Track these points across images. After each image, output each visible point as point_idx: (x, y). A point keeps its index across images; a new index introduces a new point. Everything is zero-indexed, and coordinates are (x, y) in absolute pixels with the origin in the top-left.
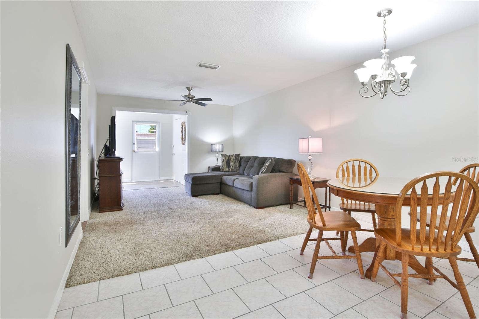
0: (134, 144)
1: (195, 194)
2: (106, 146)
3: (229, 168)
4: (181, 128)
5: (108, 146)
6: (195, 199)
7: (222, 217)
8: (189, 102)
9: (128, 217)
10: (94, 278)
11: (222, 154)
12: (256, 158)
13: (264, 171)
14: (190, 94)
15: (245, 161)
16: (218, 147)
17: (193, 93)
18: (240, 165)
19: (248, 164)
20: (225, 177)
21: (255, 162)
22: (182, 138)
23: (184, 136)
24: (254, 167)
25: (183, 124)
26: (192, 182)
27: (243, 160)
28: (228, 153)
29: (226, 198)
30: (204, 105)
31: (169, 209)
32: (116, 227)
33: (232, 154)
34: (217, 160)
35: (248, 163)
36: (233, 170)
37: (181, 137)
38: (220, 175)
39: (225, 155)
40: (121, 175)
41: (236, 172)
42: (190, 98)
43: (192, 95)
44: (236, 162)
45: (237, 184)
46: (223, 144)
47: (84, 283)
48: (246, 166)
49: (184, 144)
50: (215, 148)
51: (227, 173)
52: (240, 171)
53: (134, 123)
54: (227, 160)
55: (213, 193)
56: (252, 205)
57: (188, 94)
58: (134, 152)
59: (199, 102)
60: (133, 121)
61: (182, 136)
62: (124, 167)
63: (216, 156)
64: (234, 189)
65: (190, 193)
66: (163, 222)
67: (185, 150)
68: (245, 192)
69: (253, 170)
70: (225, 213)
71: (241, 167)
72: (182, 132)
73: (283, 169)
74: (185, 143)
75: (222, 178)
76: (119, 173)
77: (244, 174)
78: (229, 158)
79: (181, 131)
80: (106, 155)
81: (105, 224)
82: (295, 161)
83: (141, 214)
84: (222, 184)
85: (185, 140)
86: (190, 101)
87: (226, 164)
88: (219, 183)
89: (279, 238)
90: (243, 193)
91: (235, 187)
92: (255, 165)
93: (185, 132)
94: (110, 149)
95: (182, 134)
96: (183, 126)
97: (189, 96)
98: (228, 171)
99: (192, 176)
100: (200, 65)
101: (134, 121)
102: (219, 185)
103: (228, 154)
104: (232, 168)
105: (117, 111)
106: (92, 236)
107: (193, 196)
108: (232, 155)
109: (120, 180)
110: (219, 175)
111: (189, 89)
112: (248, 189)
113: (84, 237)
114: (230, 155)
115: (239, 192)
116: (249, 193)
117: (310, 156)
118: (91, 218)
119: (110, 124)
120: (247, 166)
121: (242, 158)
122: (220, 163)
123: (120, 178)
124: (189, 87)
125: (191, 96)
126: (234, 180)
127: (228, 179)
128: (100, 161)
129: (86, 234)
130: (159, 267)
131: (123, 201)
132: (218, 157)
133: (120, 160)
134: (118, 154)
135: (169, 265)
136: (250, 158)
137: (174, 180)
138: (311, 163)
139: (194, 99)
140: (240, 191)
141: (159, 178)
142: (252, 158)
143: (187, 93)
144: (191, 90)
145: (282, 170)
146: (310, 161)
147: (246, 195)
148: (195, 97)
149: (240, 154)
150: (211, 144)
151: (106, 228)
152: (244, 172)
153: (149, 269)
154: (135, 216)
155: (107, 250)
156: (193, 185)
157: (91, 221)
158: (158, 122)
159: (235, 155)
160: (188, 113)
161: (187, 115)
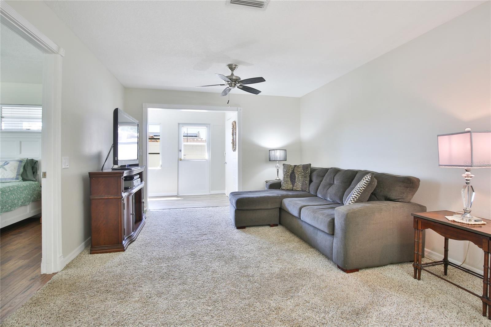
0: (180, 151)
1: (240, 224)
3: (293, 185)
4: (232, 130)
11: (283, 165)
12: (336, 171)
13: (356, 197)
14: (232, 74)
15: (318, 176)
16: (279, 154)
17: (237, 73)
18: (311, 181)
19: (323, 181)
21: (335, 178)
24: (333, 185)
25: (234, 124)
26: (237, 208)
27: (315, 173)
28: (292, 162)
30: (255, 92)
33: (297, 164)
34: (278, 171)
35: (323, 178)
36: (299, 189)
37: (232, 142)
38: (280, 197)
39: (288, 165)
41: (305, 191)
42: (232, 81)
43: (235, 76)
44: (305, 177)
45: (307, 217)
46: (286, 150)
48: (320, 184)
49: (234, 150)
50: (274, 155)
51: (290, 193)
52: (310, 189)
53: (181, 125)
54: (291, 173)
55: (269, 223)
56: (334, 260)
57: (230, 75)
58: (181, 160)
60: (179, 124)
61: (233, 140)
63: (276, 166)
64: (300, 222)
67: (236, 158)
68: (320, 234)
69: (332, 190)
71: (312, 183)
72: (233, 135)
73: (393, 195)
74: (236, 148)
75: (281, 202)
76: (119, 194)
77: (317, 196)
78: (294, 169)
79: (232, 133)
82: (418, 180)
84: (282, 210)
85: (236, 145)
86: (233, 85)
87: (289, 179)
88: (278, 209)
90: (317, 234)
91: (302, 221)
92: (335, 183)
93: (236, 134)
95: (232, 138)
96: (233, 127)
97: (231, 78)
98: (292, 190)
100: (232, 2)
101: (181, 123)
102: (277, 212)
103: (293, 164)
104: (299, 185)
105: (149, 108)
107: (238, 228)
108: (298, 166)
110: (277, 196)
111: (232, 67)
112: (327, 230)
114: (295, 166)
115: (309, 231)
116: (329, 238)
117: (467, 173)
120: (322, 183)
121: (313, 170)
122: (281, 177)
124: (231, 65)
125: (234, 78)
126: (301, 208)
127: (292, 205)
132: (279, 168)
136: (326, 170)
137: (226, 195)
138: (470, 188)
139: (239, 82)
141: (209, 191)
142: (329, 171)
143: (229, 73)
144: (234, 69)
145: (393, 197)
146: (467, 183)
147: (322, 239)
148: (240, 79)
149: (310, 164)
150: (269, 150)
152: (316, 193)
156: (237, 211)
158: (208, 124)
159: (304, 166)
160: (239, 108)
161: (238, 111)
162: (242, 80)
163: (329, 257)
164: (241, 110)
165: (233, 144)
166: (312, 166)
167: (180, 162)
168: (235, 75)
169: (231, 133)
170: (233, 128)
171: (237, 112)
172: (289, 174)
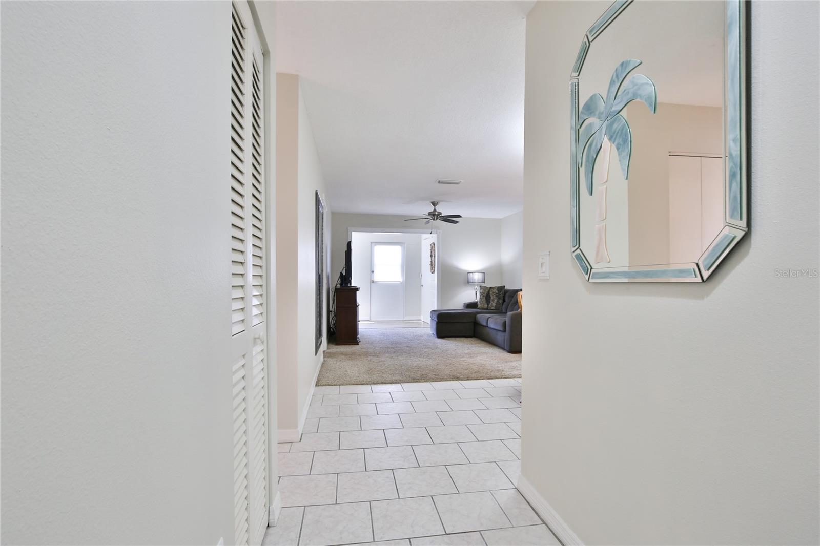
0: (373, 272)
1: (440, 335)
2: (341, 274)
3: (488, 305)
4: (430, 251)
5: (344, 274)
6: (440, 340)
7: (463, 357)
8: (434, 219)
9: (364, 350)
10: (335, 383)
11: (480, 286)
14: (435, 210)
15: (511, 296)
16: (477, 277)
17: (439, 209)
18: (504, 301)
19: (512, 300)
20: (479, 316)
22: (431, 265)
23: (433, 262)
25: (433, 246)
26: (438, 320)
27: (507, 294)
28: (489, 284)
29: (479, 341)
30: (456, 222)
31: (408, 347)
32: (351, 356)
33: (493, 286)
34: (476, 293)
36: (493, 308)
37: (430, 263)
38: (475, 312)
39: (484, 287)
40: (357, 306)
41: (498, 308)
42: (434, 215)
44: (498, 297)
45: (491, 324)
46: (484, 273)
47: (329, 385)
48: (510, 302)
49: (433, 272)
50: (473, 277)
51: (483, 311)
52: (503, 308)
53: (373, 244)
54: (487, 294)
55: (464, 335)
56: (506, 348)
57: (432, 211)
58: (373, 282)
59: (449, 219)
60: (371, 243)
61: (431, 261)
62: (360, 298)
63: (474, 288)
64: (488, 329)
65: (435, 333)
66: (398, 356)
67: (434, 281)
68: (499, 333)
70: (470, 354)
71: (505, 303)
72: (431, 256)
74: (434, 270)
75: (476, 317)
76: (355, 304)
78: (489, 291)
80: (341, 285)
81: (342, 354)
83: (377, 349)
84: (476, 324)
85: (434, 267)
87: (485, 299)
88: (473, 323)
89: (515, 377)
90: (496, 334)
93: (435, 256)
94: (346, 277)
95: (431, 259)
96: (432, 248)
97: (434, 213)
98: (487, 309)
99: (438, 313)
100: (439, 182)
101: (373, 243)
102: (472, 325)
103: (489, 286)
104: (493, 304)
105: (353, 233)
106: (331, 361)
107: (438, 337)
108: (494, 288)
109: (356, 312)
110: (472, 313)
111: (434, 204)
112: (502, 330)
113: (324, 360)
114: (491, 288)
115: (493, 334)
116: (503, 334)
118: (328, 349)
119: (346, 250)
121: (507, 291)
122: (478, 298)
123: (356, 309)
124: (435, 202)
125: (436, 213)
126: (488, 319)
127: (482, 318)
128: (336, 290)
129: (326, 359)
130: (388, 383)
131: (359, 336)
132: (477, 290)
133: (356, 289)
134: (354, 283)
135: (396, 383)
137: (422, 320)
139: (440, 217)
140: (495, 331)
141: (404, 317)
143: (431, 209)
144: (436, 205)
147: (500, 337)
148: (441, 213)
149: (504, 287)
150: (469, 273)
151: (343, 357)
152: (507, 309)
153: (379, 383)
154: (371, 351)
155: (345, 370)
156: (438, 323)
157: (329, 351)
158: (402, 243)
159: (498, 287)
160: (438, 231)
161: (437, 233)
162: (443, 215)
163: (503, 349)
164: (440, 232)
165: (432, 266)
166: (505, 288)
167: (372, 284)
168: (438, 211)
169: (430, 255)
170: (431, 250)
171: (436, 235)
172: (485, 295)
